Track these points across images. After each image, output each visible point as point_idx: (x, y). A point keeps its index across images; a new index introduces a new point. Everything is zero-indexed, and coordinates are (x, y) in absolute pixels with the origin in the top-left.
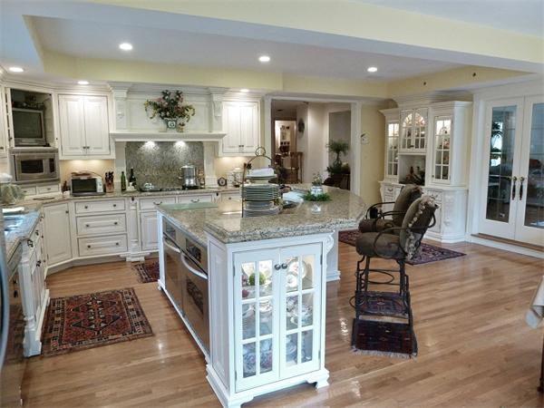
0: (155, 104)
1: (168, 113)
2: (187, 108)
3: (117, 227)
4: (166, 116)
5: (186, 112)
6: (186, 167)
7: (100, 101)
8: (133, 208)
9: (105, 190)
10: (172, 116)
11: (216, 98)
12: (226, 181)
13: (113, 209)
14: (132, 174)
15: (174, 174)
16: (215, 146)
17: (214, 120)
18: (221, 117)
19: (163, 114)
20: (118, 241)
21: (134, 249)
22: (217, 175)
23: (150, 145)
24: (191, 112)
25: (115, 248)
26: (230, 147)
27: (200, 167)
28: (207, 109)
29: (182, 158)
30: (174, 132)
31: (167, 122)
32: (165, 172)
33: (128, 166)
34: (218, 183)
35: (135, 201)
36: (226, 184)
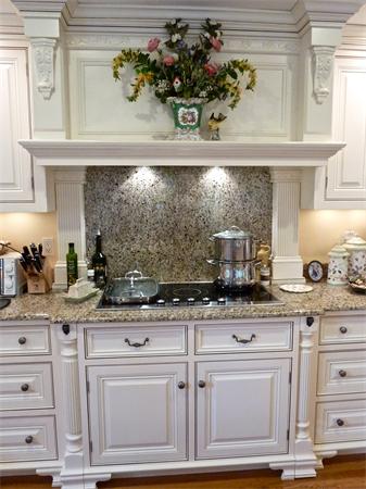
0: (142, 58)
1: (177, 84)
2: (233, 69)
3: (30, 396)
4: (172, 92)
5: (229, 79)
6: (226, 234)
7: (11, 61)
8: (68, 352)
9: (24, 290)
10: (189, 90)
11: (318, 35)
12: (325, 267)
13: (19, 349)
14: (99, 248)
15: (199, 250)
16: (303, 179)
17: (310, 100)
18: (328, 95)
19: (163, 86)
20: (33, 433)
21: (71, 462)
22: (302, 253)
23: (144, 180)
24: (244, 78)
25: (26, 448)
26: (344, 184)
27: (261, 234)
28: (290, 74)
29: (218, 211)
30: (195, 140)
31: (174, 110)
32: (175, 243)
33: (91, 226)
34: (306, 274)
35: (72, 335)
36: (325, 277)
